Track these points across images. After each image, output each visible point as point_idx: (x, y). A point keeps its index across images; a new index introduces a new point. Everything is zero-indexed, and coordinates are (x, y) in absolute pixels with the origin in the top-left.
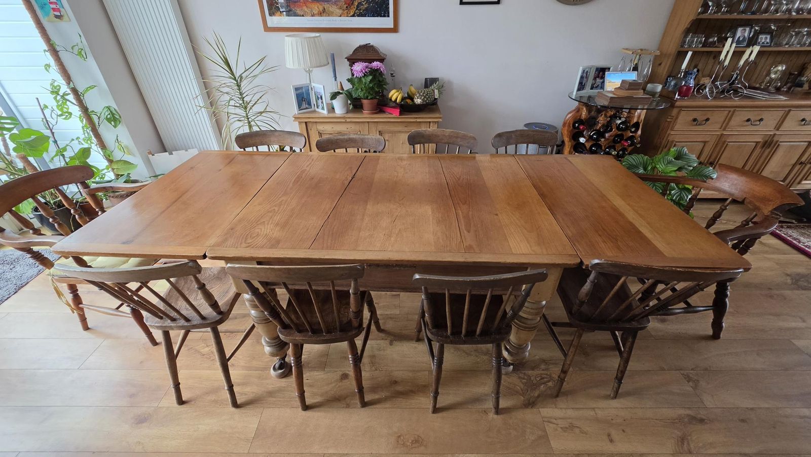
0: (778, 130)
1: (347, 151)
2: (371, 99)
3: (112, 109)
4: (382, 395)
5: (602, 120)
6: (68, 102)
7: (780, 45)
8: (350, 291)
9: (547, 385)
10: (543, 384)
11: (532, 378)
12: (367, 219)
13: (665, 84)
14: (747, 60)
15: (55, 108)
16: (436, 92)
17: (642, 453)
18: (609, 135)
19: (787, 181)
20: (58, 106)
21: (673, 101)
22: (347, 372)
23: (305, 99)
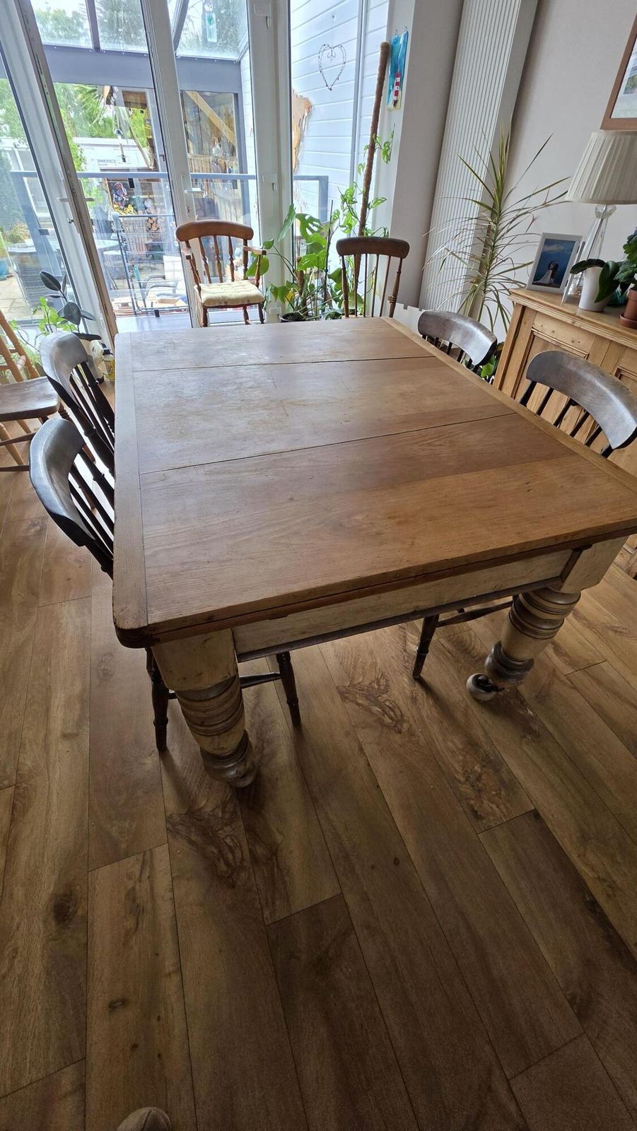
10: (221, 852)
11: (228, 829)
23: (556, 266)
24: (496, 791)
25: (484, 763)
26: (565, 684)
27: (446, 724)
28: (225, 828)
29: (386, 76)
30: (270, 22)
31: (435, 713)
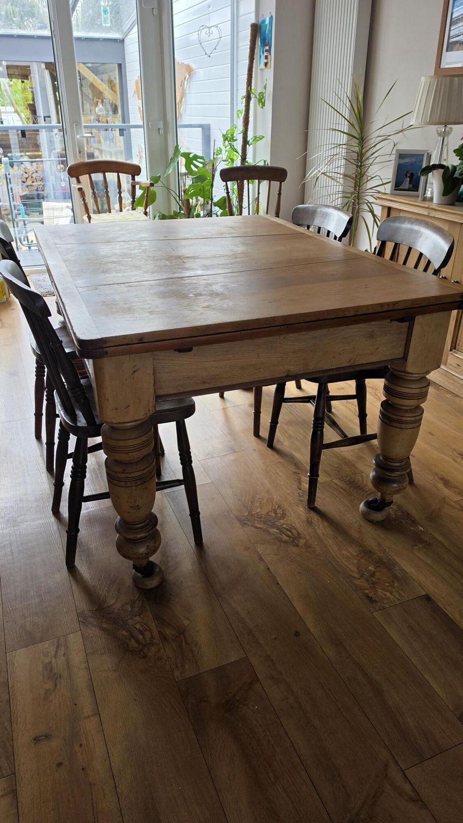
11: (137, 619)
17: (19, 794)
23: (412, 175)
24: (389, 583)
25: (378, 565)
26: (455, 508)
27: (340, 539)
28: (134, 618)
29: (256, 46)
30: (155, 11)
31: (329, 531)
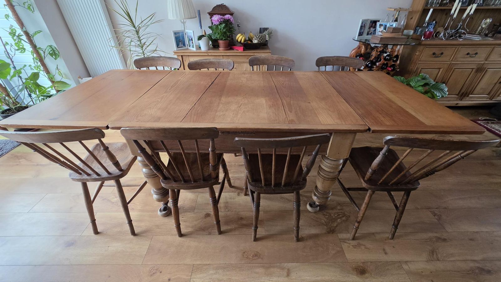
0: (486, 60)
1: (208, 70)
2: (224, 40)
3: (53, 48)
4: (232, 226)
5: (374, 54)
6: (22, 41)
7: (489, 5)
8: (210, 149)
9: (342, 219)
10: (339, 218)
11: (332, 215)
12: (221, 106)
13: (415, 31)
14: (468, 14)
15: (14, 45)
16: (267, 36)
17: (407, 260)
18: (379, 64)
19: (491, 95)
20: (16, 44)
21: (421, 42)
22: (209, 213)
